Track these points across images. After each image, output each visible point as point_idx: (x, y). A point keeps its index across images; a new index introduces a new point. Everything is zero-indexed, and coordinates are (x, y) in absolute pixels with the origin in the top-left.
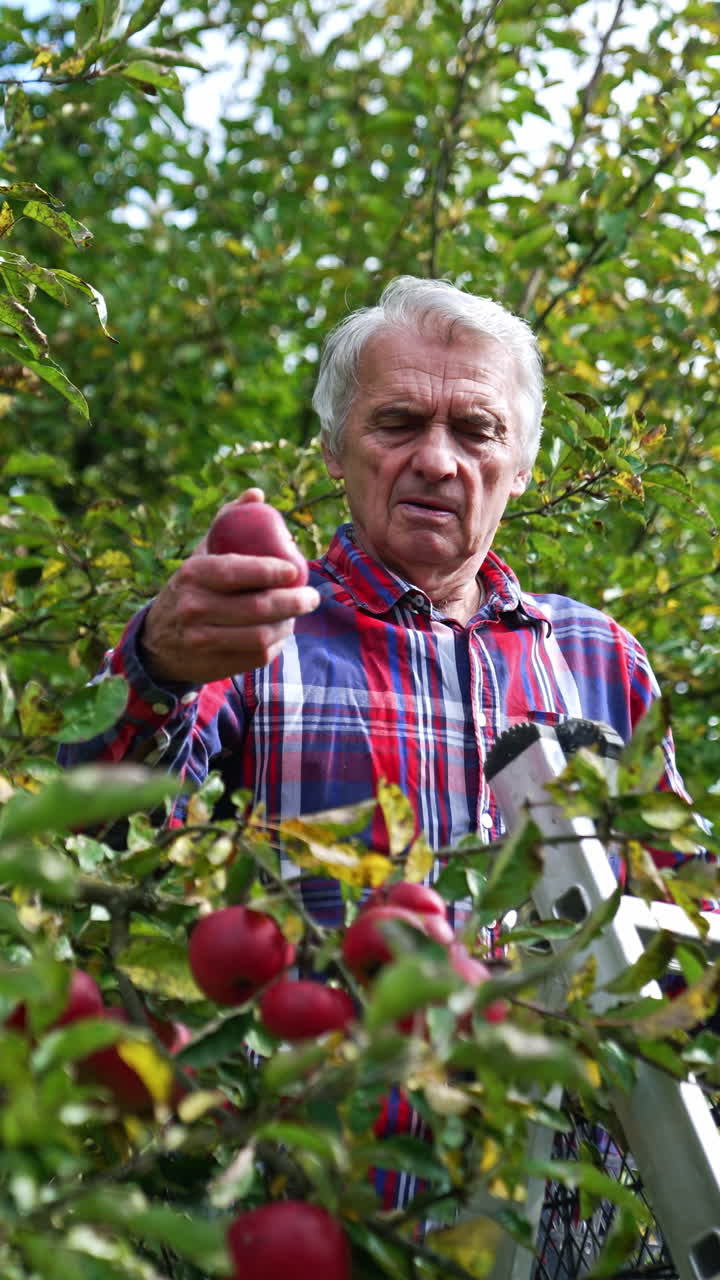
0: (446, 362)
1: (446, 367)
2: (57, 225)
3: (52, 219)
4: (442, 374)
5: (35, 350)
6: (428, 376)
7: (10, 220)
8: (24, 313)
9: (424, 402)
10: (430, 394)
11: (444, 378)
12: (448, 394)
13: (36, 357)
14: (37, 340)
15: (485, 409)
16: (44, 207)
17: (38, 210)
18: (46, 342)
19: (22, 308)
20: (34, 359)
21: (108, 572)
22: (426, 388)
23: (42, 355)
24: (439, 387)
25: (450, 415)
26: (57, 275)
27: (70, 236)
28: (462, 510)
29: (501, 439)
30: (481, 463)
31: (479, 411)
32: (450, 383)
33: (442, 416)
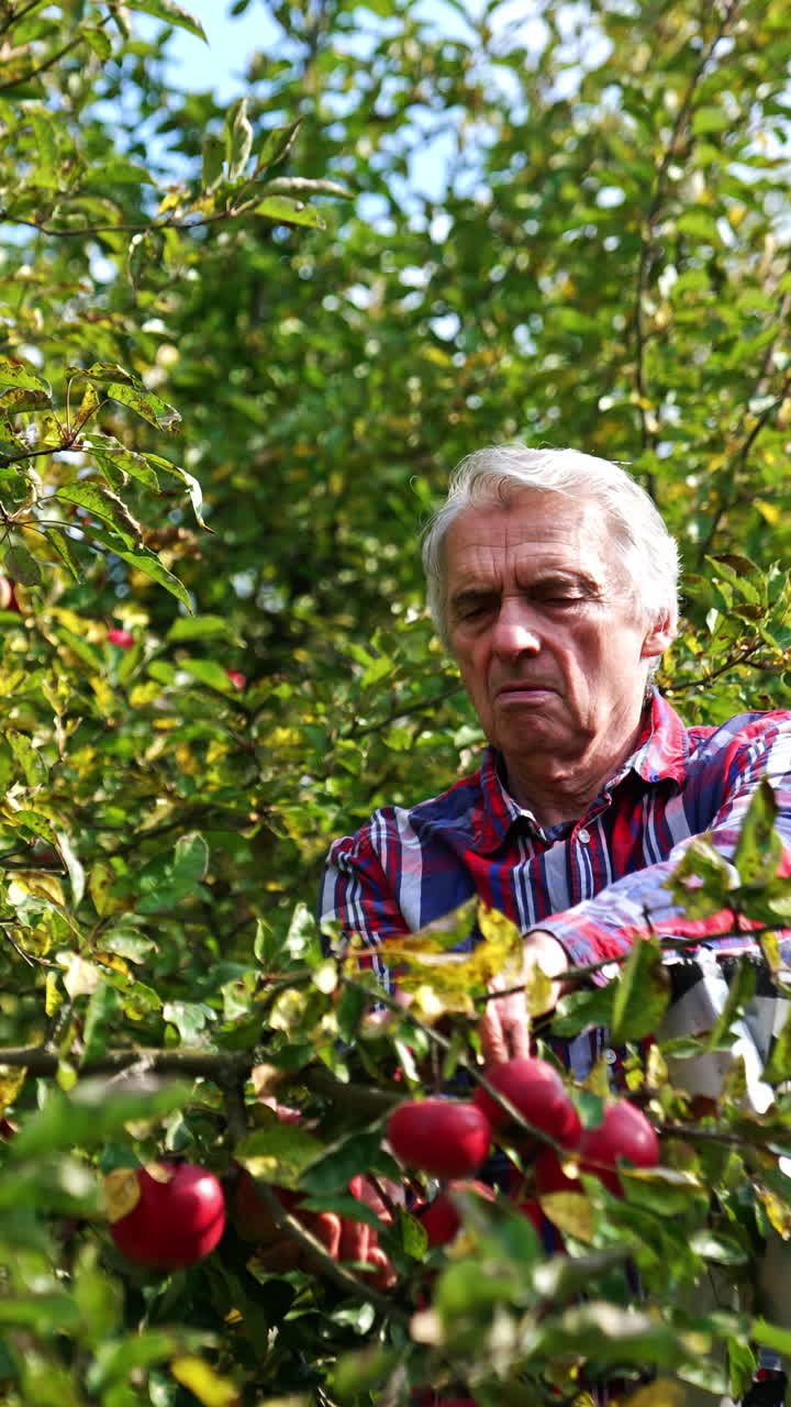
0: (506, 530)
1: (506, 534)
2: (142, 409)
3: (136, 403)
4: (503, 542)
5: (128, 540)
6: (488, 549)
7: (96, 403)
8: (115, 501)
9: (487, 579)
10: (492, 568)
11: (506, 547)
12: (511, 562)
13: (130, 549)
14: (131, 530)
15: (560, 570)
16: (128, 389)
17: (123, 393)
18: (140, 532)
19: (113, 496)
20: (127, 550)
21: (276, 755)
22: (486, 563)
23: (136, 546)
24: (501, 558)
25: (518, 585)
26: (148, 459)
27: (155, 421)
28: (561, 686)
29: (593, 597)
30: (571, 630)
31: (550, 573)
32: (513, 550)
33: (509, 587)
